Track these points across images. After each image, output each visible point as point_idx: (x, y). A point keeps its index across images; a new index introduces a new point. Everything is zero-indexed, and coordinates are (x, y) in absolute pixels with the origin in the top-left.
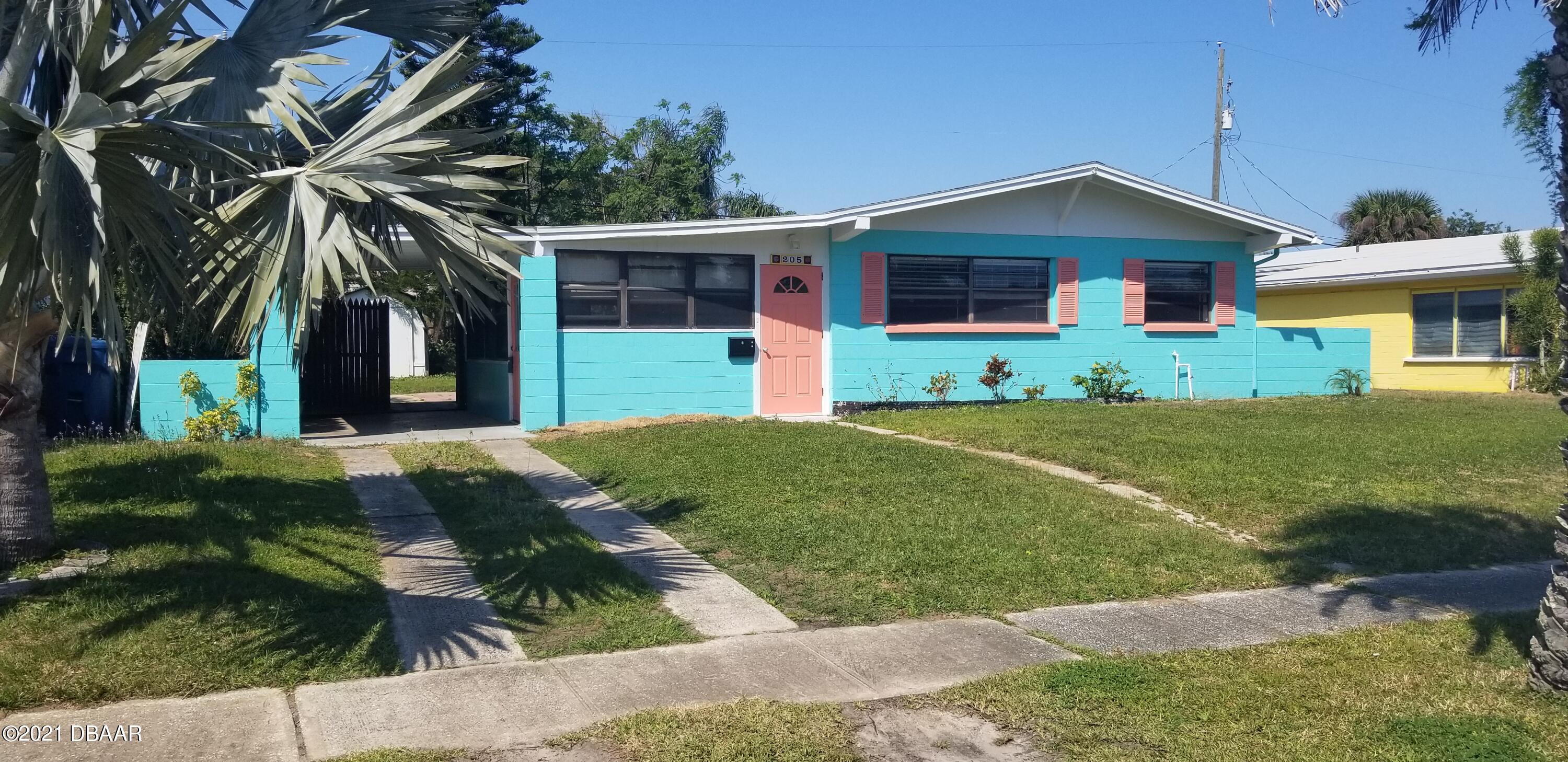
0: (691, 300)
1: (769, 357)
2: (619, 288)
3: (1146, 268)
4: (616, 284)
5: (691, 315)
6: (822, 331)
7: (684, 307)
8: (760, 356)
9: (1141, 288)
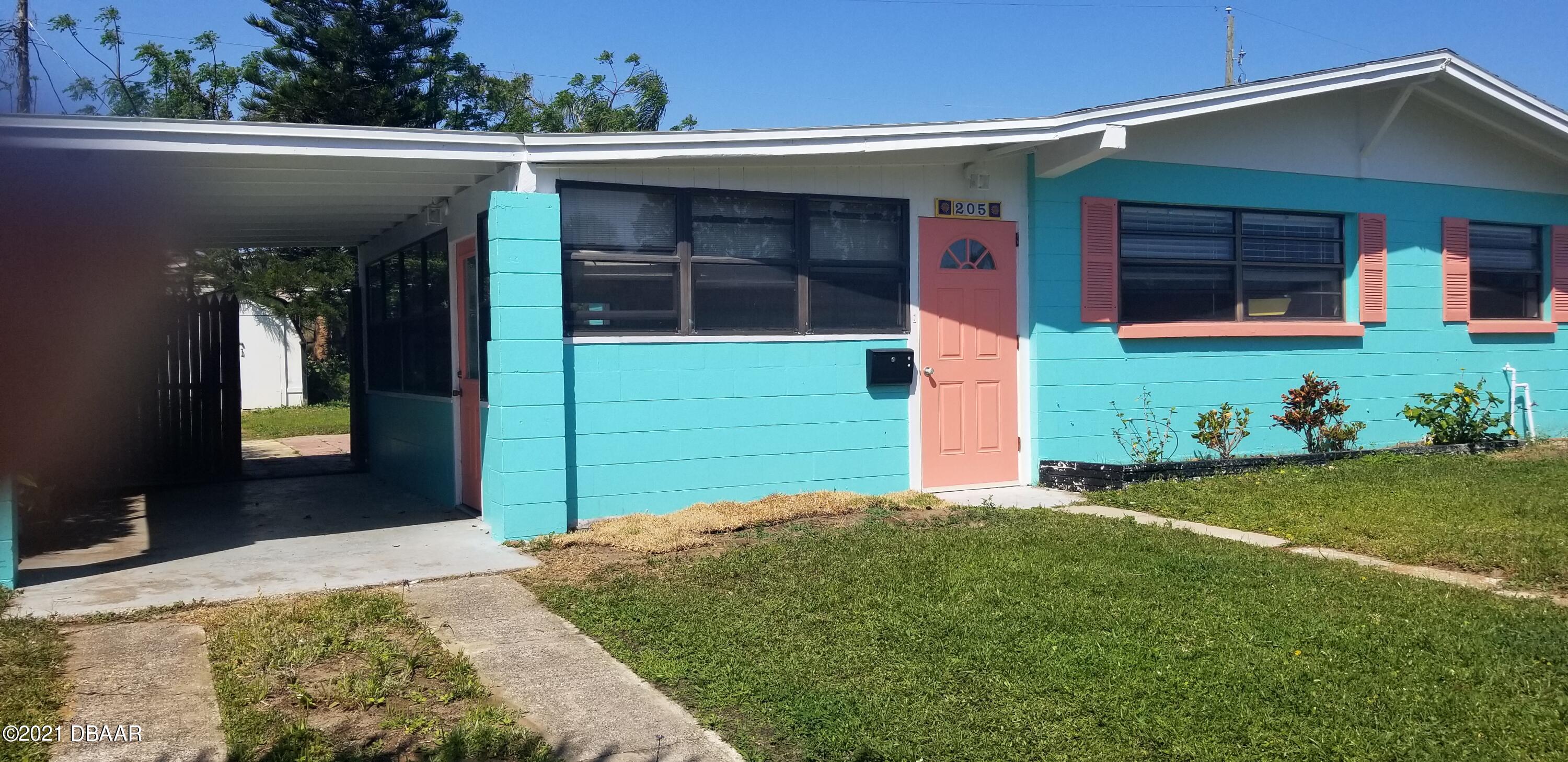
0: (803, 283)
1: (933, 384)
2: (676, 258)
3: (1471, 235)
4: (670, 251)
5: (803, 310)
6: (1017, 338)
7: (792, 294)
8: (920, 381)
9: (1464, 265)
